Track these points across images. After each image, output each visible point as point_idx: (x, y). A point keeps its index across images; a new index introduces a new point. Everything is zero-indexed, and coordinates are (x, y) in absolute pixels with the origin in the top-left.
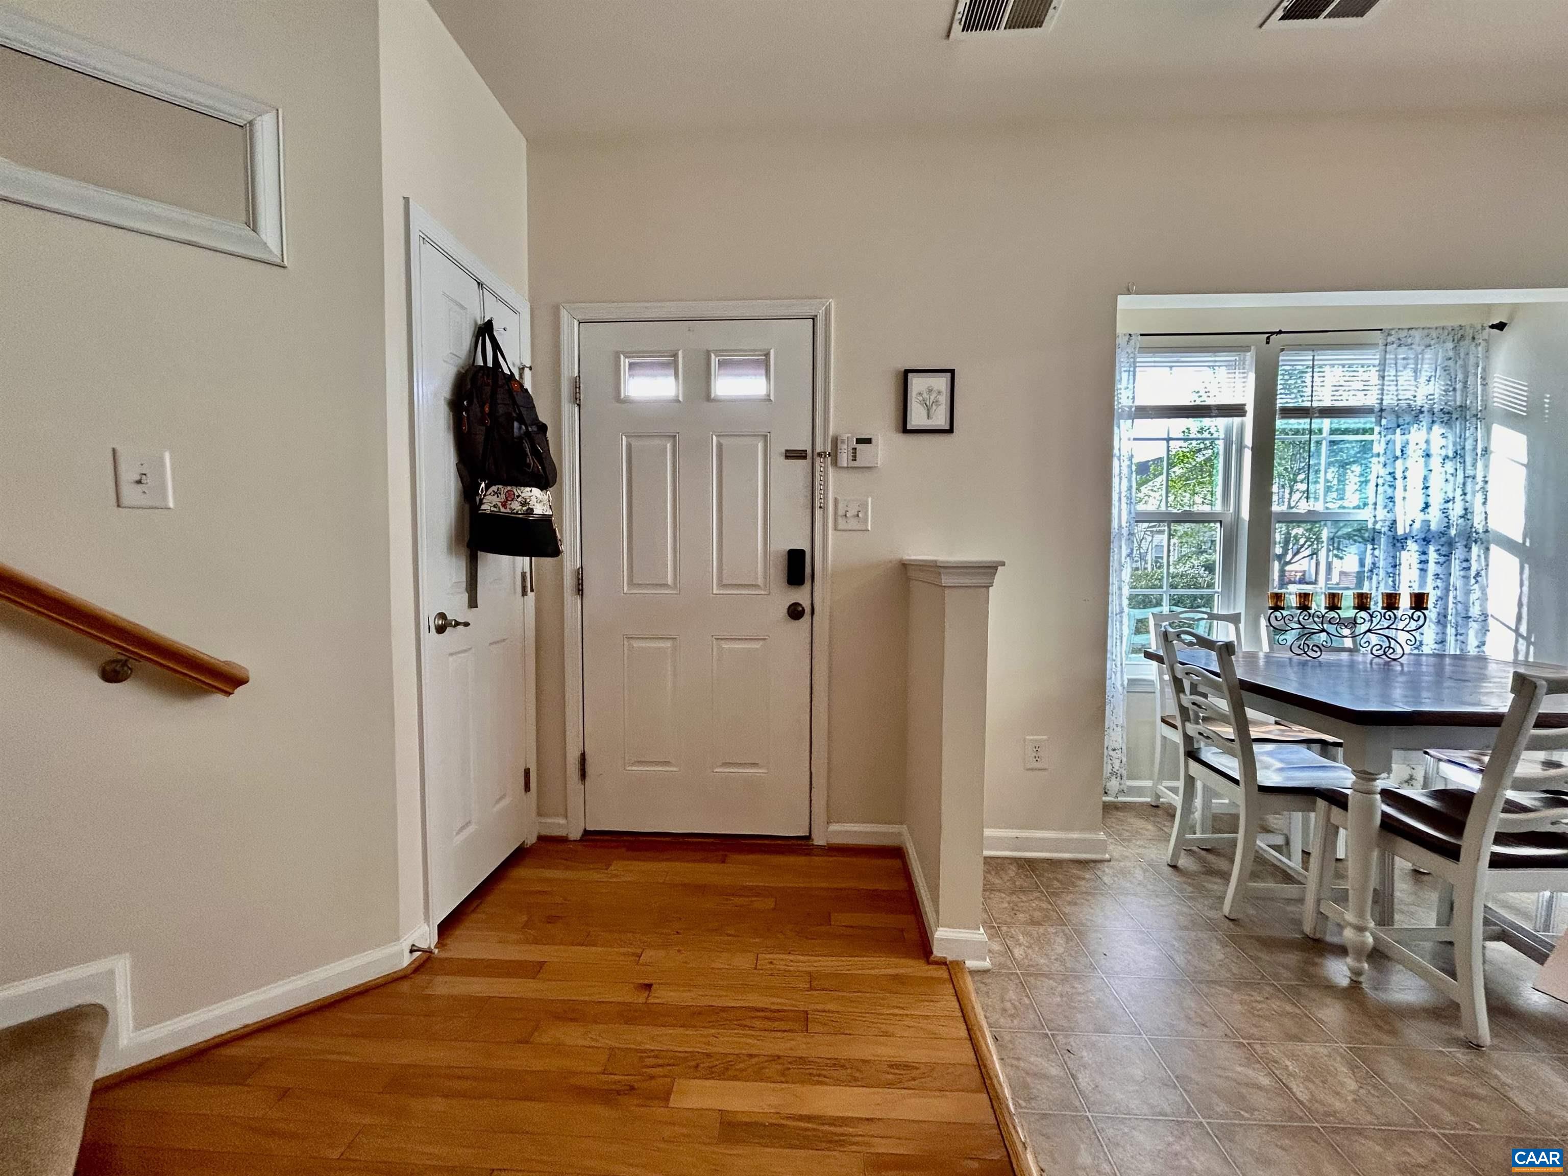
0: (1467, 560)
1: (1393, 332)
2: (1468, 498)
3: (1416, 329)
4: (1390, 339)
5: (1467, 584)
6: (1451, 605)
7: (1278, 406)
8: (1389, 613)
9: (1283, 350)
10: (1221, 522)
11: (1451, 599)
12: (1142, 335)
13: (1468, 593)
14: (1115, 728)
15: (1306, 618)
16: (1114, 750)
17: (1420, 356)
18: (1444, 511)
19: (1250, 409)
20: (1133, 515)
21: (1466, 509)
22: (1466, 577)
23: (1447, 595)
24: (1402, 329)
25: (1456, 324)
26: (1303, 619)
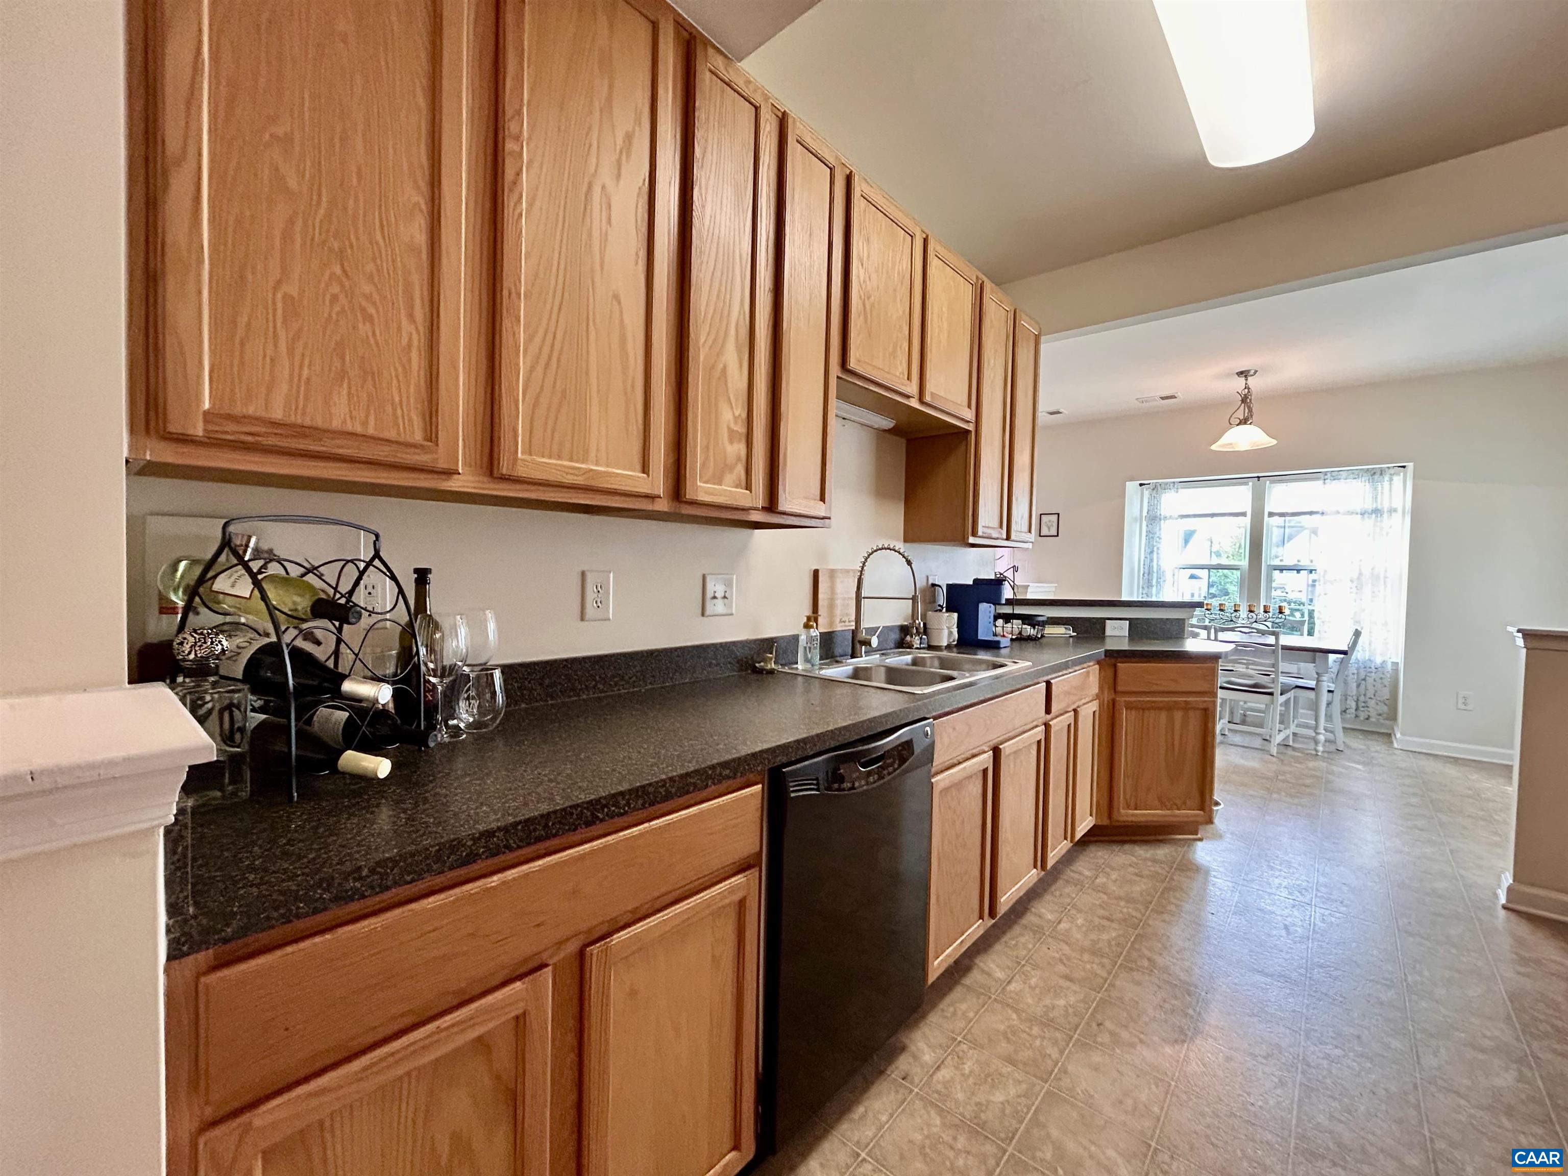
4: (1327, 477)
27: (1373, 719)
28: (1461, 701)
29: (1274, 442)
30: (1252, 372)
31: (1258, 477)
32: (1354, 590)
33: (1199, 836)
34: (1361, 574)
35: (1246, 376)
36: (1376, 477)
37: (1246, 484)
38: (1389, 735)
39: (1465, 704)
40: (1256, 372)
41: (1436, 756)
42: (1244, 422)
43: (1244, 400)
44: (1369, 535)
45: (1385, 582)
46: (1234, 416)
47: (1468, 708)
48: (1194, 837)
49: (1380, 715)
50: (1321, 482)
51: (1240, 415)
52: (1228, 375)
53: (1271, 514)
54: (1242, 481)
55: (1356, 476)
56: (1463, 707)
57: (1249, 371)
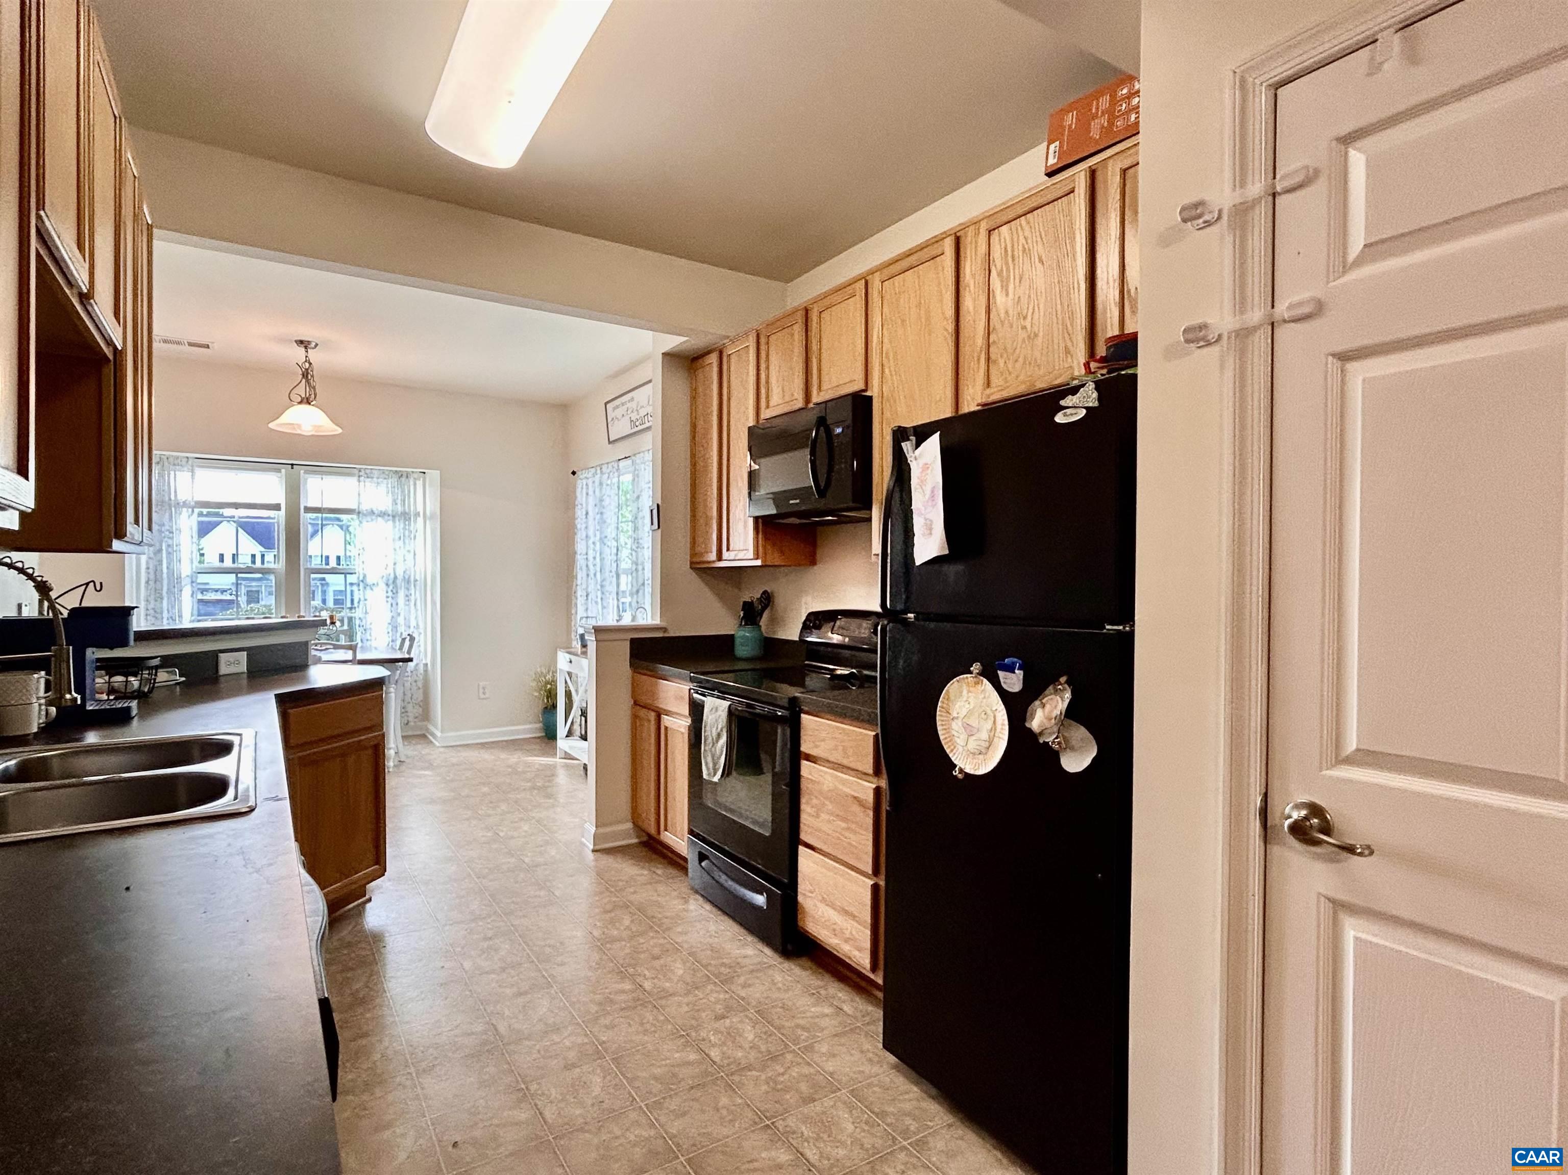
27: (412, 724)
28: (481, 691)
29: (340, 431)
30: (313, 345)
31: (292, 465)
32: (390, 594)
33: (367, 897)
34: (395, 578)
35: (306, 347)
36: (403, 479)
37: (279, 471)
38: (424, 736)
39: (484, 693)
40: (317, 345)
41: (467, 745)
42: (307, 401)
43: (305, 375)
44: (400, 538)
45: (415, 586)
46: (295, 391)
47: (487, 696)
48: (364, 899)
49: (416, 718)
50: (356, 478)
51: (301, 390)
52: (282, 340)
53: (308, 510)
54: (274, 467)
55: (386, 476)
56: (482, 696)
57: (309, 342)
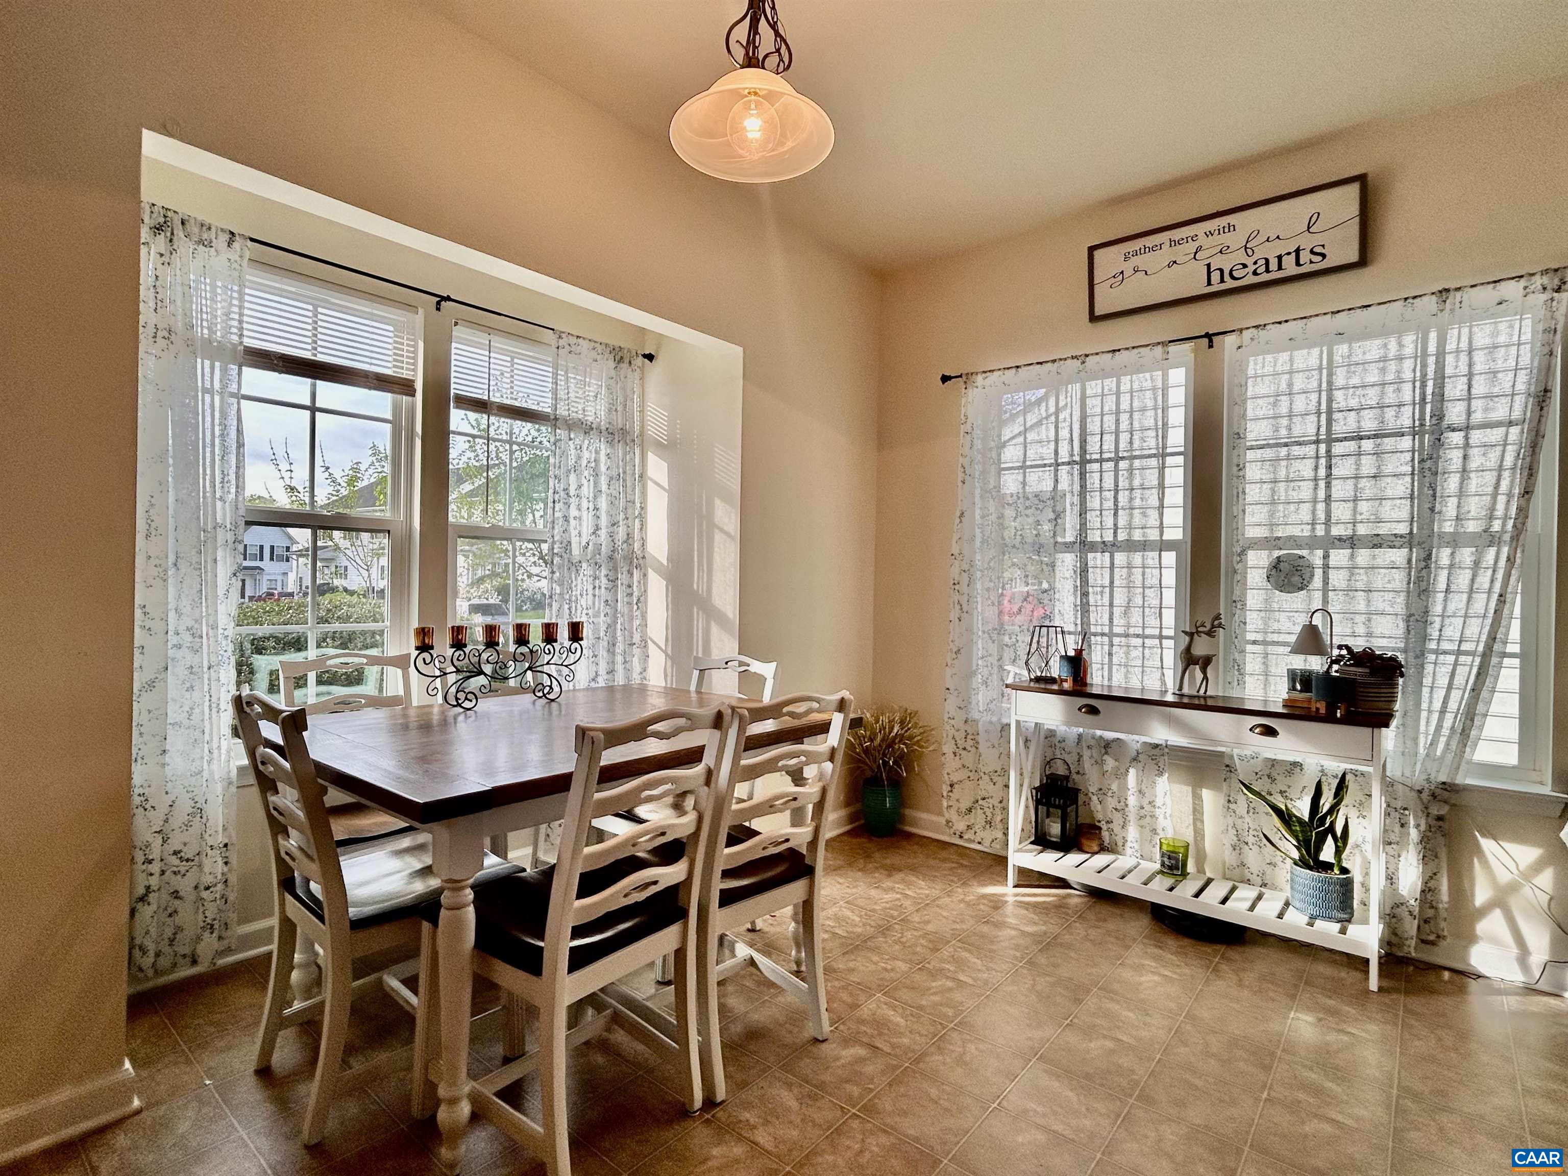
0: (629, 586)
1: (563, 335)
2: (630, 522)
3: (584, 339)
4: (561, 342)
5: (631, 611)
6: (619, 633)
7: (452, 392)
8: (549, 646)
9: (456, 324)
10: (389, 532)
11: (619, 626)
12: (252, 240)
13: (631, 619)
14: (209, 852)
15: (461, 658)
16: (207, 888)
17: (588, 370)
18: (611, 535)
19: (419, 386)
20: (242, 512)
21: (628, 535)
22: (629, 603)
23: (615, 623)
24: (572, 335)
25: (617, 344)
26: (458, 660)
